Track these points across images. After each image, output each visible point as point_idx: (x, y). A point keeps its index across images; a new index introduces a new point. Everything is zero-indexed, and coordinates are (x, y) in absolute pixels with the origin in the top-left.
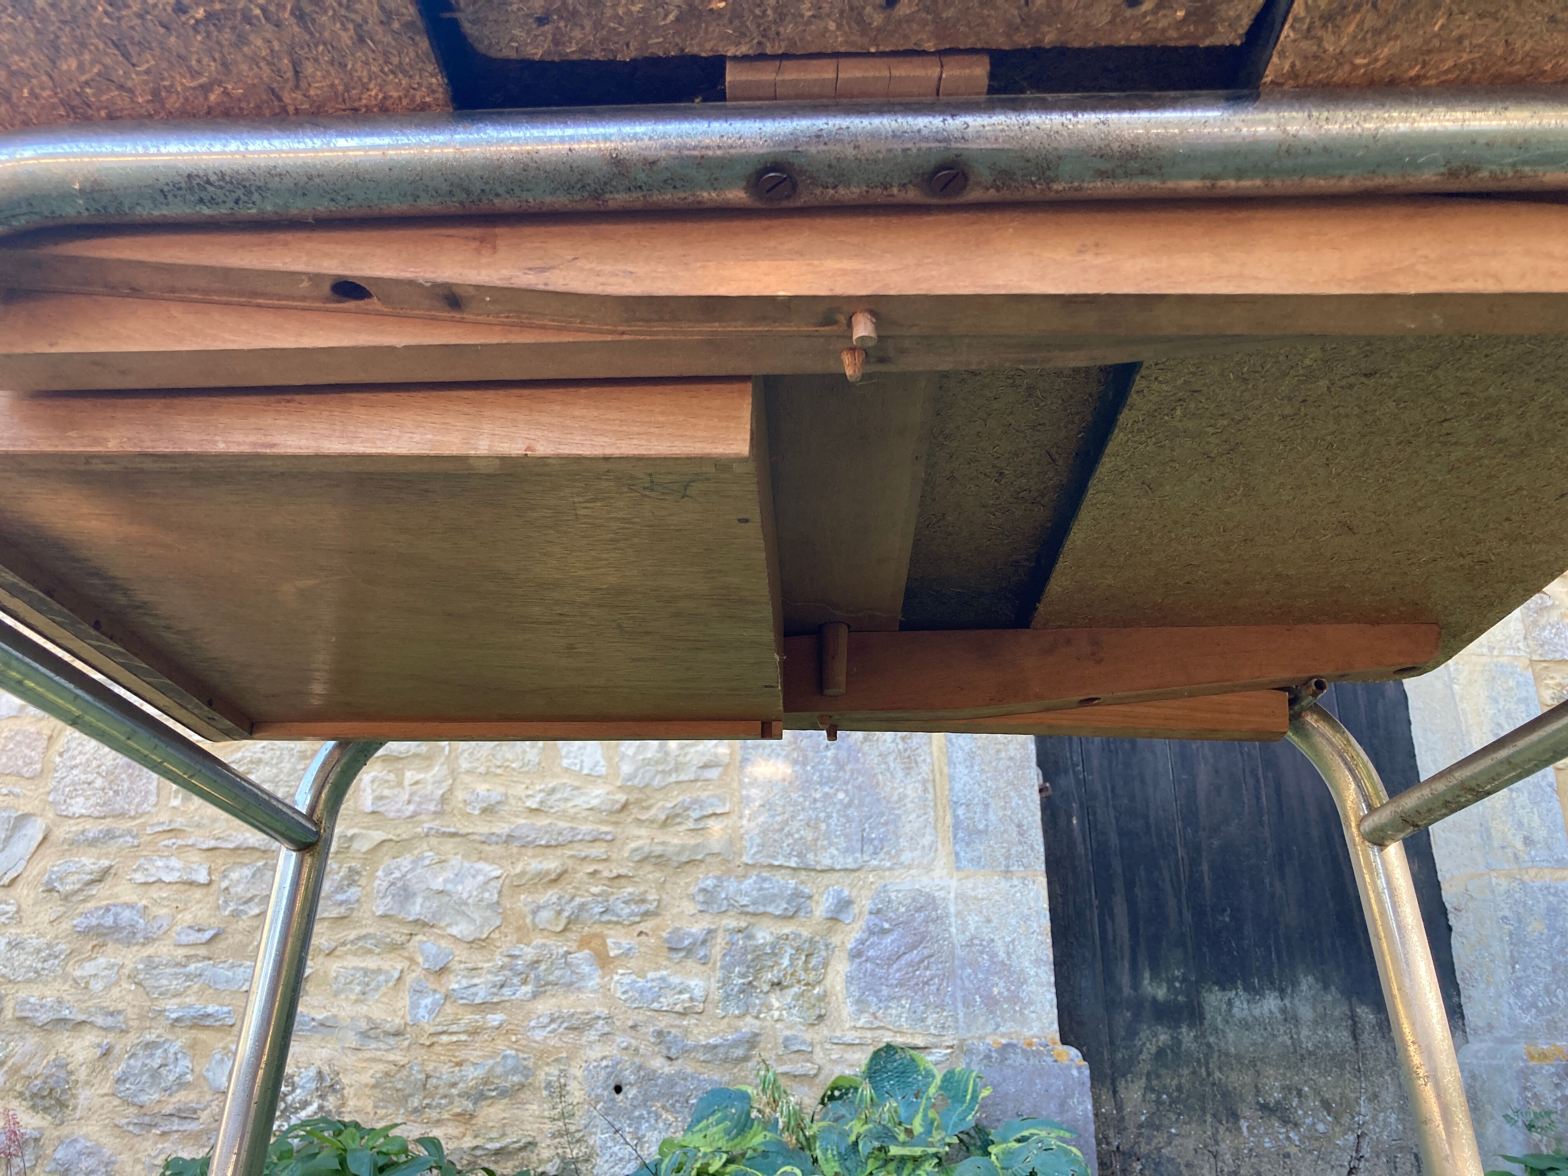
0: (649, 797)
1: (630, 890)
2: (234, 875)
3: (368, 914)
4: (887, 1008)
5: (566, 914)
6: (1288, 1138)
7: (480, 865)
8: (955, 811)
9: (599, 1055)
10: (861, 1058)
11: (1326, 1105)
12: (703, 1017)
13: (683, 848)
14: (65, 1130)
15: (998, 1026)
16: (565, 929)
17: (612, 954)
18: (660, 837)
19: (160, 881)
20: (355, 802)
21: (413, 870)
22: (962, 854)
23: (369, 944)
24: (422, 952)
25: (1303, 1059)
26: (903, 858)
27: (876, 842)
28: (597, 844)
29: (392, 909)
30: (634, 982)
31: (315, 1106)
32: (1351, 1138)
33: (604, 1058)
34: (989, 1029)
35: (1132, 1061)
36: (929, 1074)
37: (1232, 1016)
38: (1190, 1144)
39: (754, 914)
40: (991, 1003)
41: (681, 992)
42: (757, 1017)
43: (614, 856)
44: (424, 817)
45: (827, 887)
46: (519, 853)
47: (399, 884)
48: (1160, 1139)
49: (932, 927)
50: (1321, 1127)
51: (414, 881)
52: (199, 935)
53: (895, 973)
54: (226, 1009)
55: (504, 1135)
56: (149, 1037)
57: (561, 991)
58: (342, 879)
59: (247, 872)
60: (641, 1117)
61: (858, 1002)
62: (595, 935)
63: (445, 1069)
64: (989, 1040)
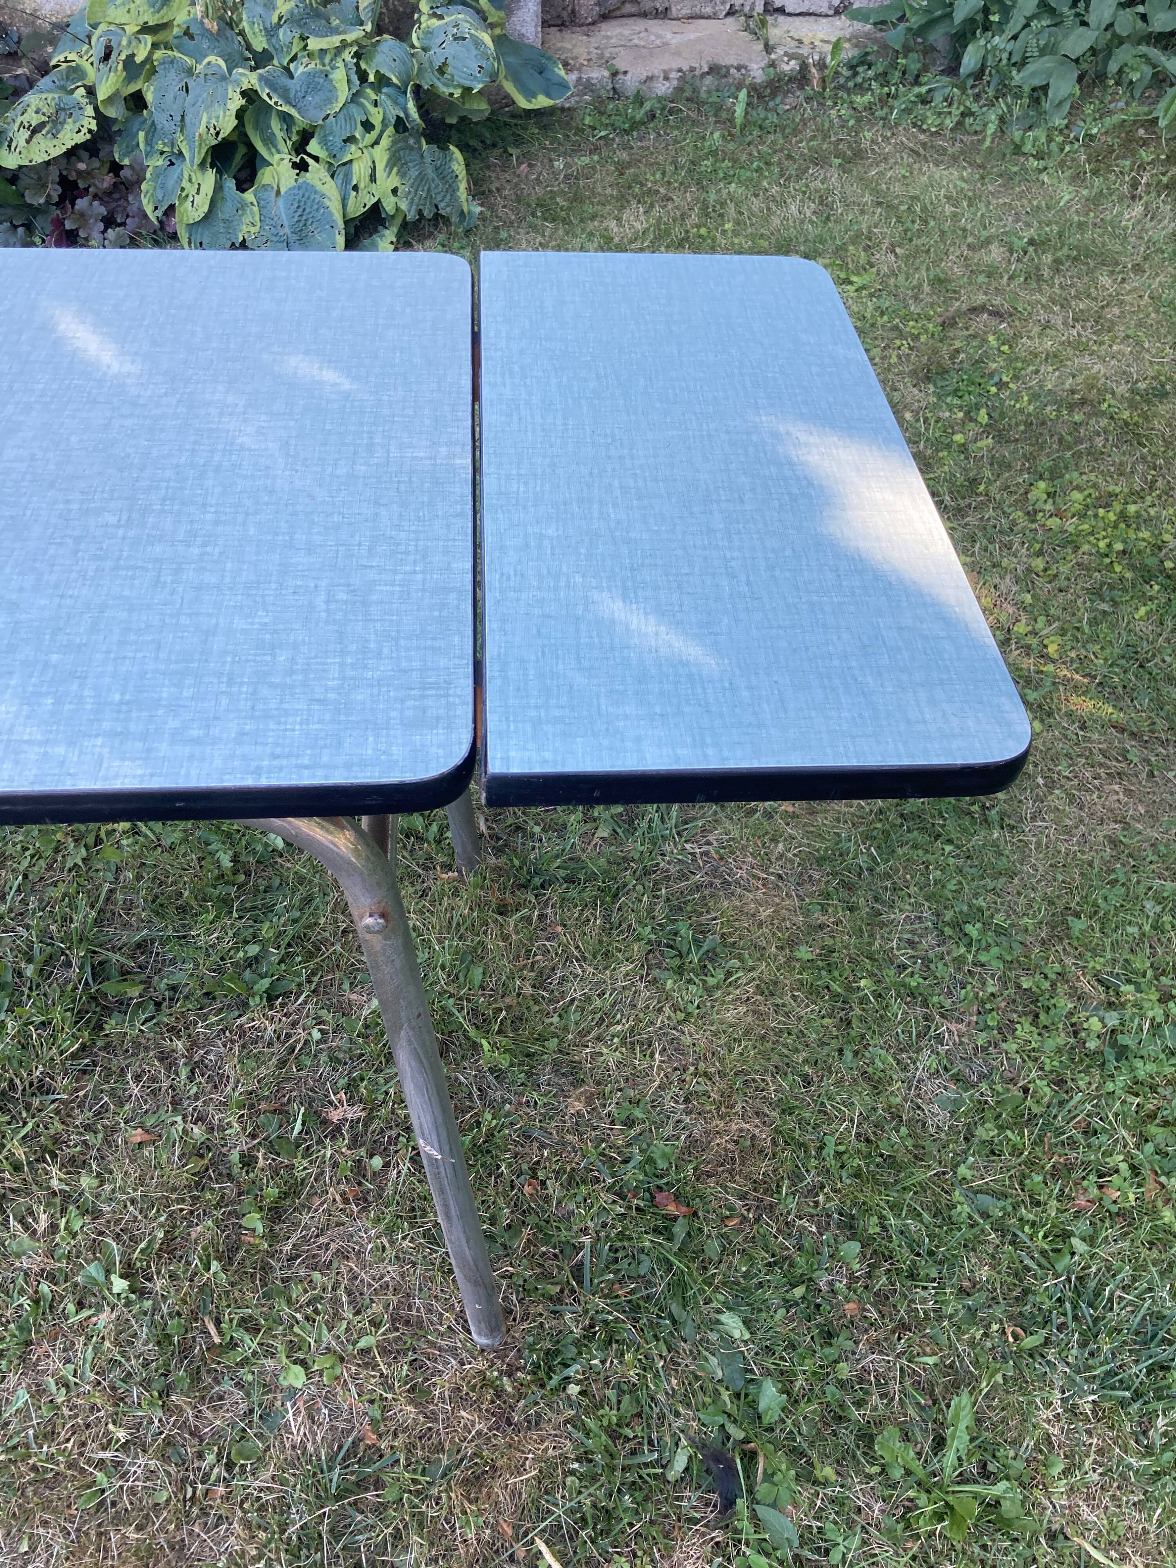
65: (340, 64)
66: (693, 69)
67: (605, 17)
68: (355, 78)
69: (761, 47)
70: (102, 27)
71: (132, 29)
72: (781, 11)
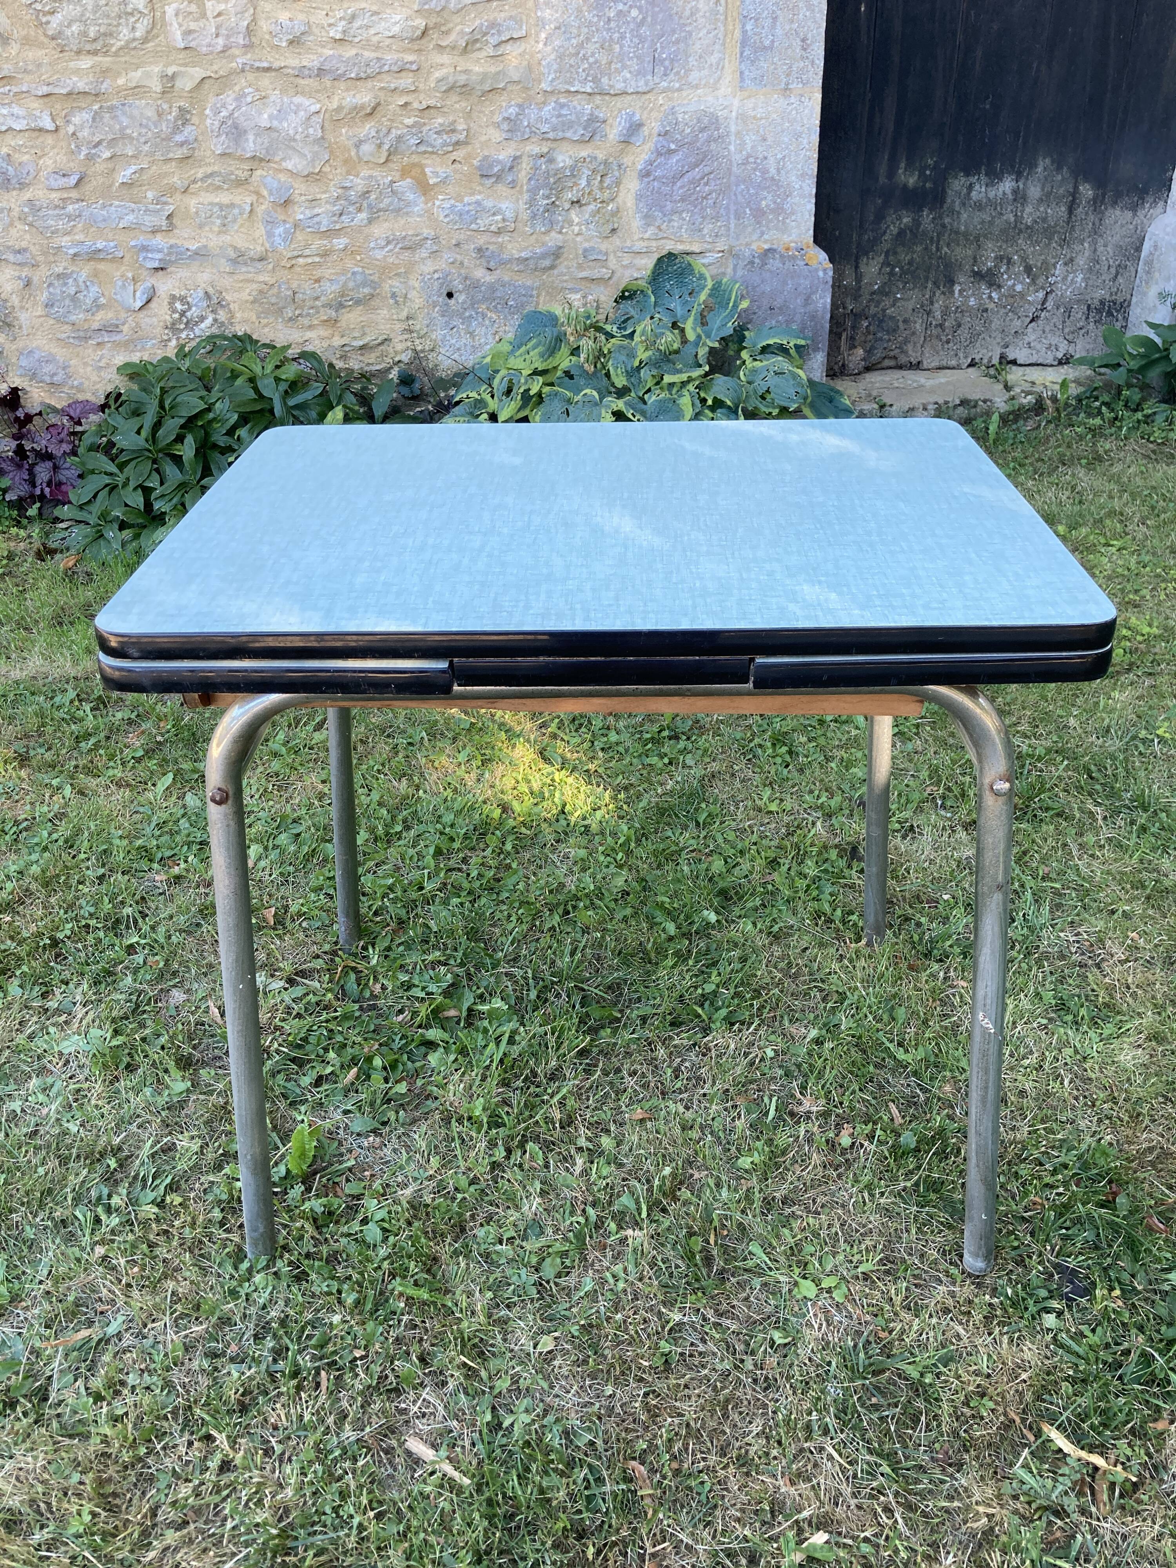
0: (447, 22)
1: (440, 120)
2: (76, 120)
3: (208, 153)
4: (670, 221)
5: (386, 147)
6: (990, 297)
7: (298, 99)
8: (744, 26)
9: (432, 269)
10: (648, 264)
11: (1028, 270)
12: (515, 235)
13: (485, 76)
14: (20, 344)
15: (763, 233)
16: (387, 161)
17: (431, 182)
18: (463, 65)
19: (10, 129)
20: (166, 38)
21: (238, 107)
22: (747, 73)
23: (217, 181)
24: (265, 185)
25: (1021, 231)
26: (691, 78)
27: (667, 63)
28: (403, 74)
29: (228, 147)
30: (453, 206)
31: (209, 321)
32: (1041, 295)
33: (435, 271)
34: (755, 237)
35: (876, 241)
36: (702, 277)
37: (970, 199)
38: (910, 305)
39: (555, 140)
40: (759, 214)
41: (494, 214)
42: (560, 232)
43: (421, 86)
44: (236, 51)
45: (620, 111)
46: (333, 87)
47: (230, 123)
48: (887, 302)
49: (713, 146)
50: (1019, 288)
51: (242, 119)
52: (65, 180)
53: (679, 190)
54: (112, 244)
55: (364, 334)
56: (59, 270)
57: (392, 216)
58: (176, 120)
59: (86, 116)
60: (471, 316)
61: (646, 216)
62: (414, 165)
63: (307, 286)
64: (754, 246)
65: (686, 393)
66: (946, 403)
67: (868, 369)
68: (697, 402)
69: (1001, 386)
70: (503, 372)
71: (526, 372)
72: (1014, 362)
